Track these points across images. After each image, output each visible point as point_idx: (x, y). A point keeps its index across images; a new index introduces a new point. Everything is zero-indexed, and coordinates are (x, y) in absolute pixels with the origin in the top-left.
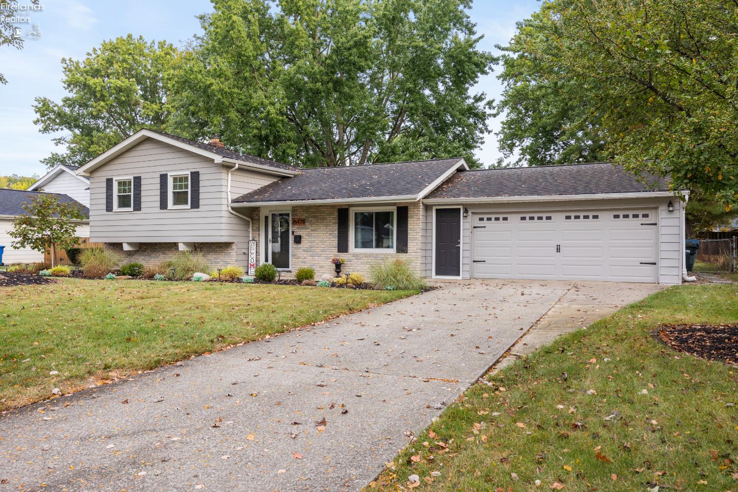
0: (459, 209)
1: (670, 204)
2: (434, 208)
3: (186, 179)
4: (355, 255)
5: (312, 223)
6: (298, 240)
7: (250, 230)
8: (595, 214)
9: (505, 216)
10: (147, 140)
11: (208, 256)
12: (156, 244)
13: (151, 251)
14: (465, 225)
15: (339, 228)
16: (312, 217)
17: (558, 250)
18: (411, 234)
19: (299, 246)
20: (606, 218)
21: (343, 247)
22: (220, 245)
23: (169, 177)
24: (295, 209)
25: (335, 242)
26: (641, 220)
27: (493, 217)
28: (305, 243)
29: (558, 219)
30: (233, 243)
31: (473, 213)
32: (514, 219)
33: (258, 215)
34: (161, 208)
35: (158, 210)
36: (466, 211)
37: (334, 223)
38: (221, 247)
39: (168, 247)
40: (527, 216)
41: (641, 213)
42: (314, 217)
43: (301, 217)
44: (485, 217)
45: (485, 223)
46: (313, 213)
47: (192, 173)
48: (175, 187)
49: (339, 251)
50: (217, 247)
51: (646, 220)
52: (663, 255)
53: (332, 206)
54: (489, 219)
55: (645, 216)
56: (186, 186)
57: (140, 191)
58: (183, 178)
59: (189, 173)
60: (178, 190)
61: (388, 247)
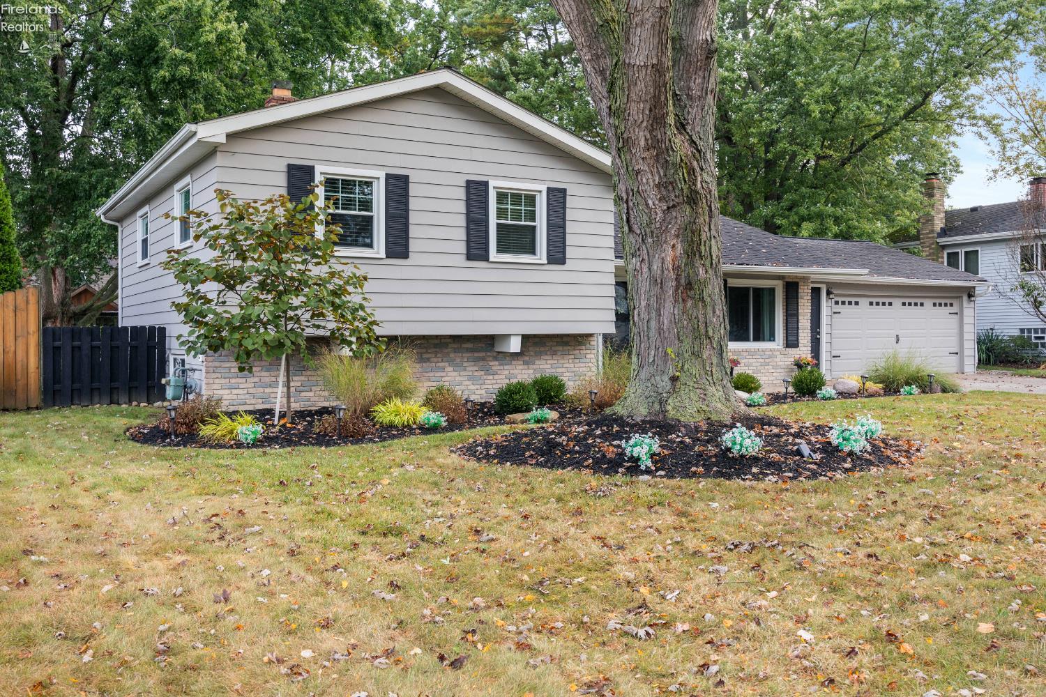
0: (819, 289)
1: (970, 296)
3: (531, 199)
8: (922, 301)
9: (856, 300)
10: (439, 93)
11: (537, 362)
14: (826, 309)
17: (898, 341)
18: (801, 322)
20: (928, 305)
22: (565, 339)
23: (490, 189)
27: (847, 300)
29: (897, 304)
30: (591, 335)
31: (833, 295)
32: (864, 304)
34: (469, 257)
35: (461, 260)
36: (828, 293)
38: (567, 344)
40: (873, 301)
41: (948, 301)
44: (840, 300)
45: (840, 308)
47: (549, 190)
48: (501, 213)
50: (558, 344)
51: (951, 310)
52: (966, 344)
54: (843, 303)
55: (951, 305)
56: (532, 216)
57: (407, 210)
58: (520, 195)
59: (543, 188)
60: (509, 222)
61: (770, 340)
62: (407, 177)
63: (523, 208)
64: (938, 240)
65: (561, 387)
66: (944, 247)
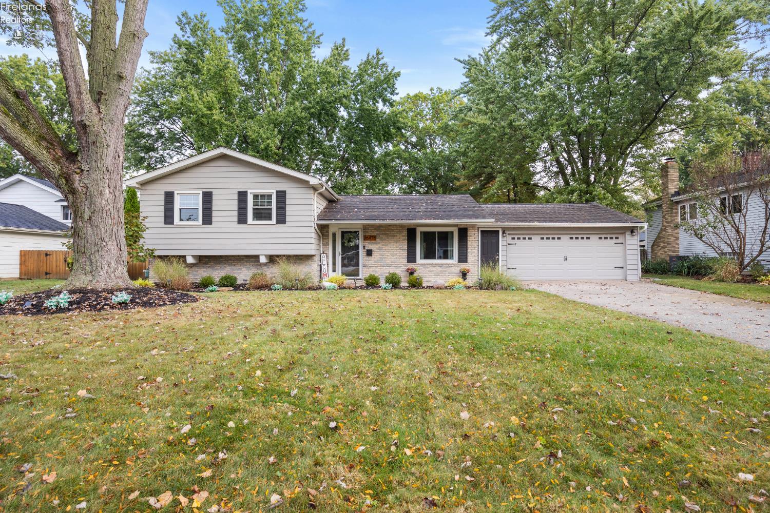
0: (498, 231)
1: (632, 232)
2: (480, 229)
3: (270, 197)
4: (422, 265)
5: (382, 239)
6: (369, 253)
7: (321, 244)
8: (588, 236)
9: (530, 236)
10: (223, 157)
12: (221, 257)
13: (215, 263)
14: (502, 242)
15: (408, 244)
16: (382, 234)
17: (566, 260)
18: (470, 249)
19: (370, 258)
20: (594, 238)
21: (411, 258)
22: (300, 257)
23: (249, 194)
24: (365, 227)
25: (405, 254)
26: (614, 241)
27: (522, 237)
28: (376, 255)
29: (565, 238)
30: (314, 255)
31: (508, 234)
32: (536, 239)
33: (328, 232)
35: (236, 224)
36: (504, 232)
37: (404, 240)
38: (301, 259)
39: (237, 260)
40: (545, 237)
41: (614, 236)
42: (385, 234)
43: (373, 234)
44: (516, 237)
45: (516, 241)
46: (384, 231)
47: (277, 192)
48: (255, 204)
49: (408, 262)
51: (617, 241)
52: (628, 262)
53: (402, 226)
54: (519, 238)
55: (617, 238)
56: (270, 204)
57: (211, 205)
58: (265, 195)
59: (274, 191)
60: (259, 207)
61: (450, 259)
62: (212, 192)
63: (266, 200)
64: (672, 199)
65: (235, 279)
66: (677, 203)
